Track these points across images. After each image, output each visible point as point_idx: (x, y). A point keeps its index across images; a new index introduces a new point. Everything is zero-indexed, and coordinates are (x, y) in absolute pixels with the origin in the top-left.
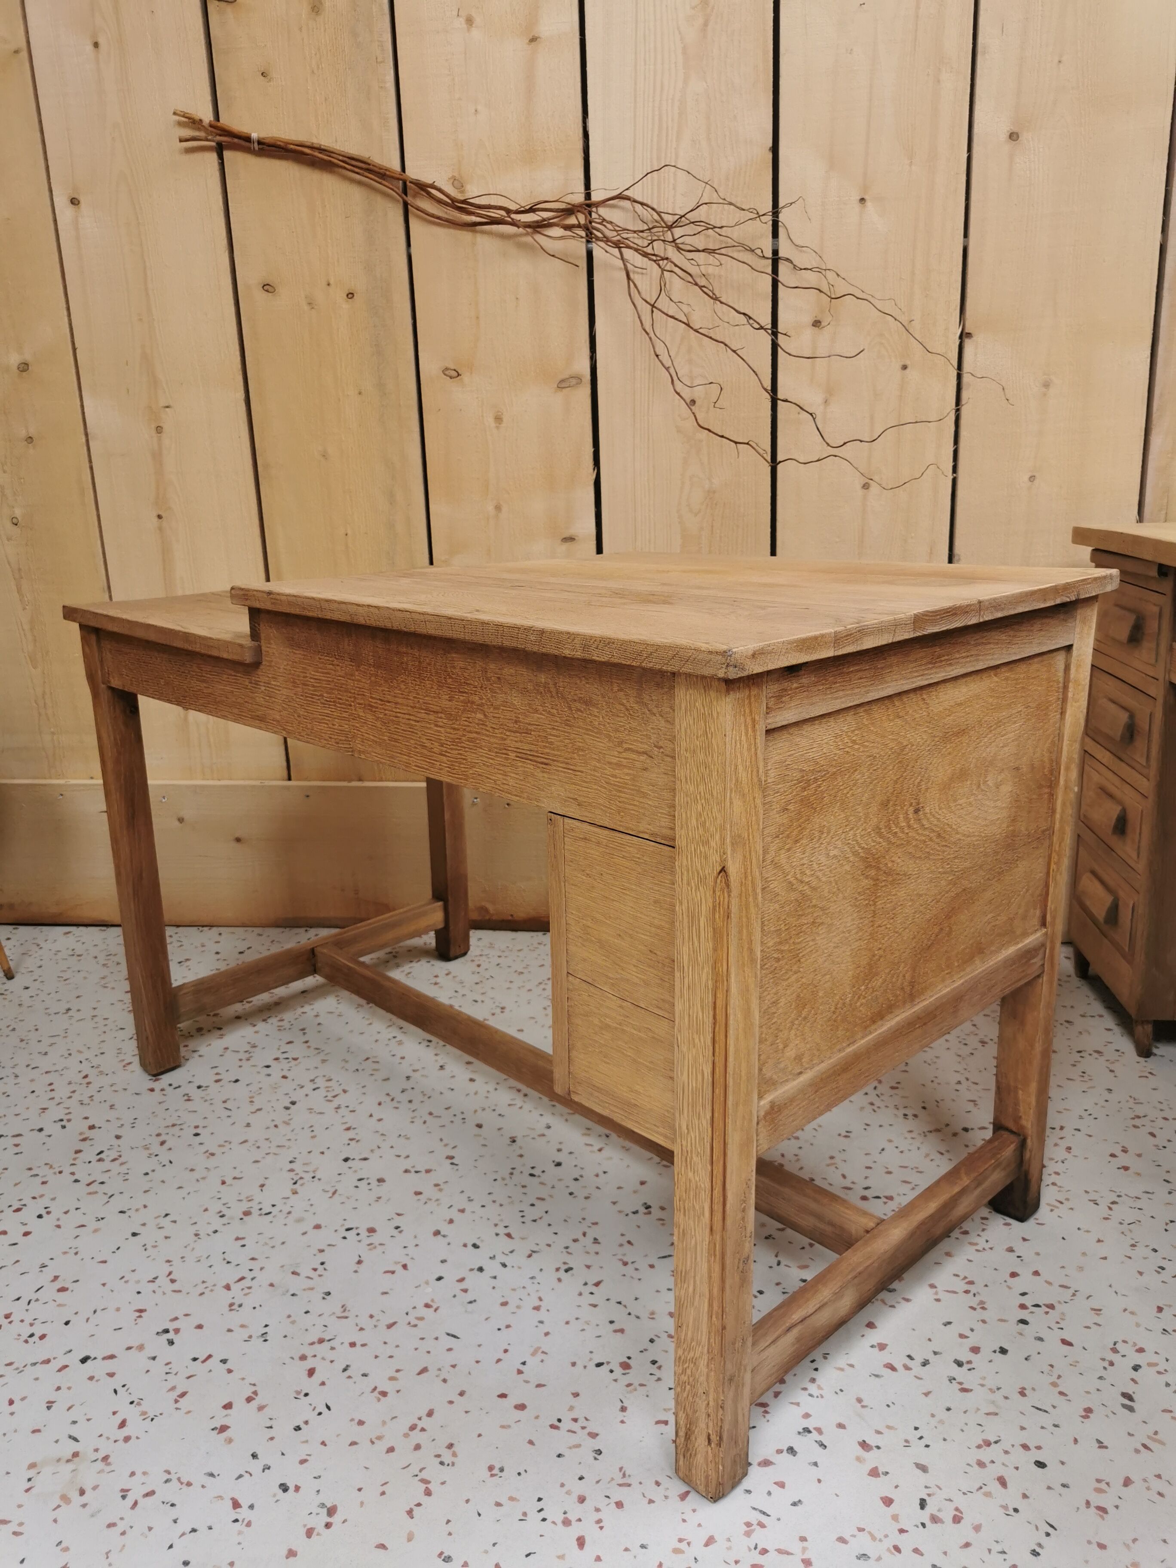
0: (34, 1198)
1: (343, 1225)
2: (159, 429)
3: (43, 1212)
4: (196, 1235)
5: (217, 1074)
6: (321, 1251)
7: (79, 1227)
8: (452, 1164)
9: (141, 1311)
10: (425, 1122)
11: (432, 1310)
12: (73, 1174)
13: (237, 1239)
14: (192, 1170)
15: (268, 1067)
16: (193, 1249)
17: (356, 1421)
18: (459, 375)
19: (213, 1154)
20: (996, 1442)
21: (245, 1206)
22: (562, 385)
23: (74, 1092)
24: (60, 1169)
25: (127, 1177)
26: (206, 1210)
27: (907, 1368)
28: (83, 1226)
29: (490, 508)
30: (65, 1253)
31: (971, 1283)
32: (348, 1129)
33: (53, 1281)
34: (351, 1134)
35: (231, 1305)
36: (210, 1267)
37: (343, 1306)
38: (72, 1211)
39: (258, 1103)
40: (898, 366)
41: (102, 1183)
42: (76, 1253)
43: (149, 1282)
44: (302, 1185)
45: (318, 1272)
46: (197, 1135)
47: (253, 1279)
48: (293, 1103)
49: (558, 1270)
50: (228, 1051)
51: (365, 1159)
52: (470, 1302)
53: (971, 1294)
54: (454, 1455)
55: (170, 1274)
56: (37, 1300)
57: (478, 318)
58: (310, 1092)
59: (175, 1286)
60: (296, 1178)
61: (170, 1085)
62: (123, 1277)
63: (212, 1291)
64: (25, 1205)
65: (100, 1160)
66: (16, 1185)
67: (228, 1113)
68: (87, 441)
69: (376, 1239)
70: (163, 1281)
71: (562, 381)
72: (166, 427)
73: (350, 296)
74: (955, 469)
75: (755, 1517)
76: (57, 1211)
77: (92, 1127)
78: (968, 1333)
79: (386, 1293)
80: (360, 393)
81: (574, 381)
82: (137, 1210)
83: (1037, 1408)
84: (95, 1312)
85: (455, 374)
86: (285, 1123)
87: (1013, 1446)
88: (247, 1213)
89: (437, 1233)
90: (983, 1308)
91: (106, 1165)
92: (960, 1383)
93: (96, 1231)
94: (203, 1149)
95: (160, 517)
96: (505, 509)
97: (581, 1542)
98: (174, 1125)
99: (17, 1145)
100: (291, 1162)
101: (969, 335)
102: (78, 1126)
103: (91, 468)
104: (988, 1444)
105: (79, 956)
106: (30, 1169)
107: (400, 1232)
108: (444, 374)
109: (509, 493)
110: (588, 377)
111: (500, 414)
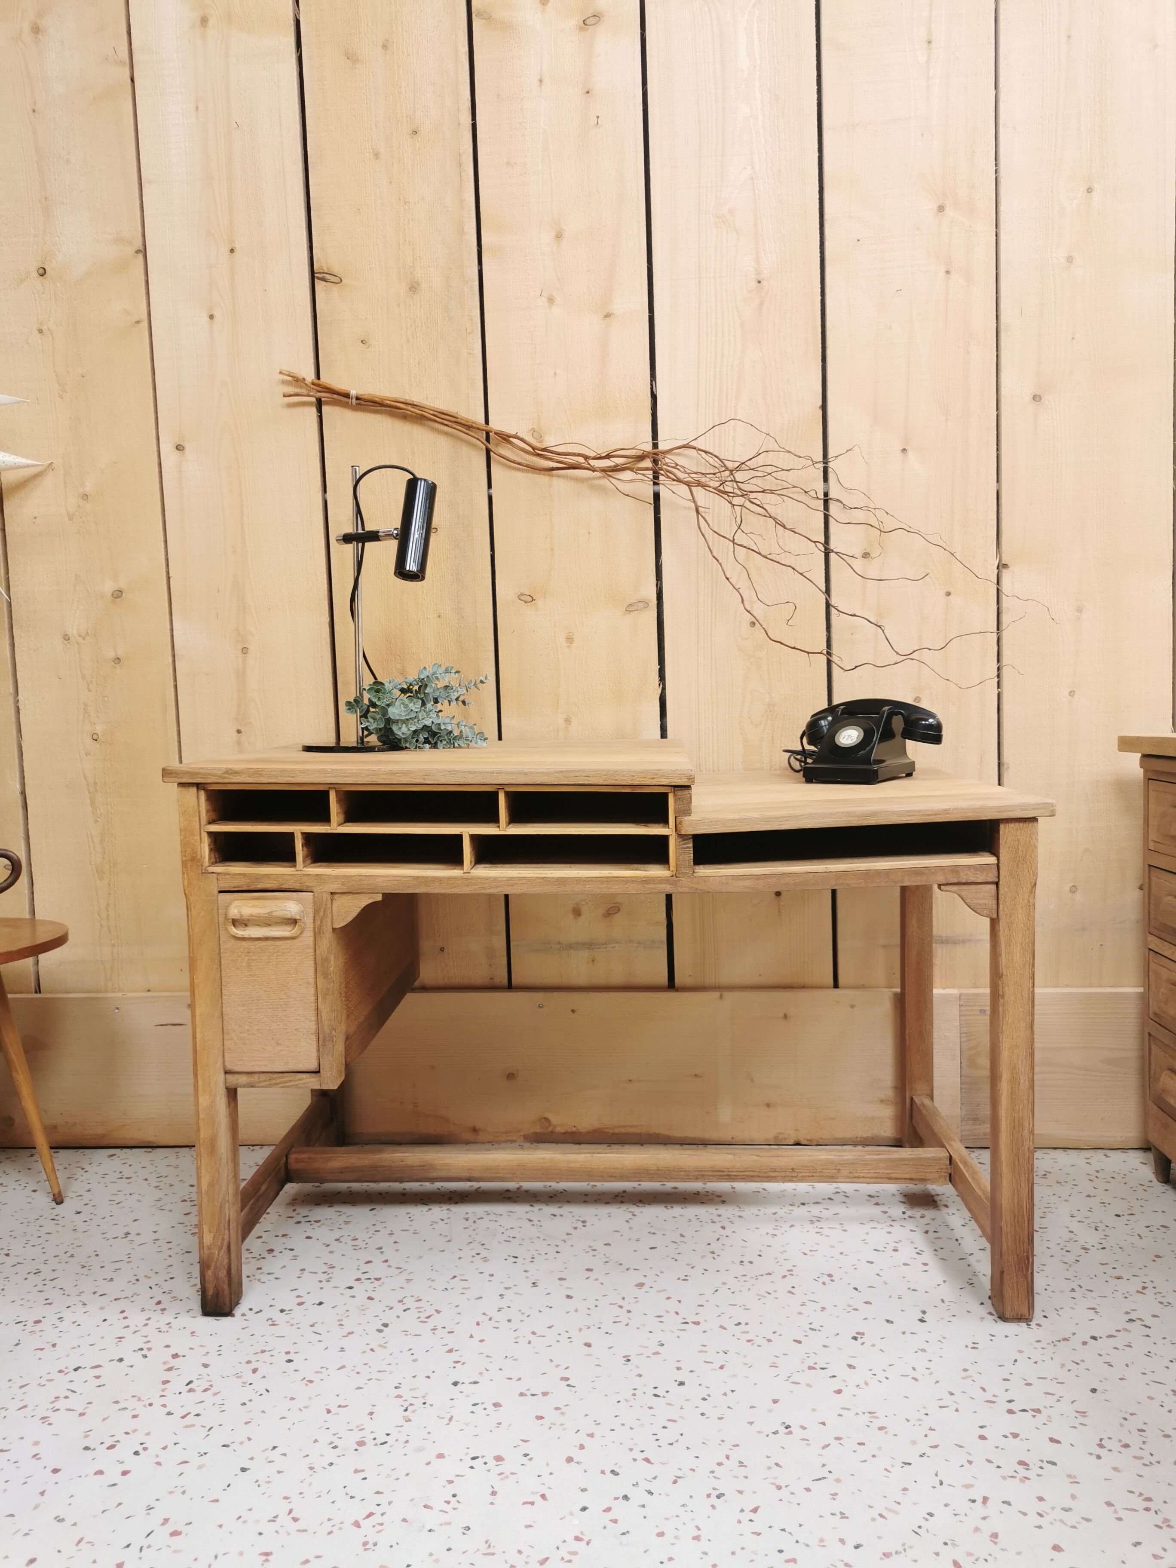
0: (127, 1433)
1: (467, 1454)
3: (139, 1448)
4: (311, 1468)
5: (298, 1296)
6: (451, 1482)
7: (182, 1463)
8: (568, 1385)
9: (267, 1554)
10: (530, 1342)
11: (584, 1543)
12: (164, 1406)
13: (356, 1471)
14: (292, 1399)
15: (351, 1288)
16: (310, 1484)
18: (533, 600)
19: (311, 1382)
21: (357, 1436)
22: (630, 609)
23: (149, 1319)
24: (150, 1402)
25: (223, 1408)
26: (316, 1441)
28: (186, 1462)
29: (560, 721)
30: (171, 1493)
31: (1149, 1499)
32: (450, 1351)
33: (163, 1524)
34: (454, 1356)
35: (365, 1544)
36: (333, 1502)
37: (487, 1542)
38: (171, 1447)
39: (349, 1326)
40: (943, 593)
41: (198, 1415)
42: (184, 1493)
43: (269, 1521)
44: (414, 1412)
45: (452, 1505)
46: (290, 1361)
47: (382, 1514)
48: (386, 1325)
49: (709, 1496)
50: (306, 1273)
51: (476, 1383)
52: (623, 1534)
53: (1152, 1512)
55: (290, 1512)
56: (149, 1546)
57: (552, 549)
58: (402, 1314)
59: (299, 1525)
60: (406, 1404)
61: (251, 1309)
62: (240, 1517)
63: (340, 1529)
64: (118, 1441)
65: (190, 1390)
66: (104, 1420)
67: (319, 1337)
68: (174, 661)
69: (505, 1467)
70: (284, 1519)
71: (631, 605)
72: (253, 648)
73: (434, 530)
76: (154, 1448)
77: (175, 1356)
78: (1161, 1553)
79: (530, 1526)
80: (439, 616)
81: (641, 605)
82: (241, 1443)
84: (216, 1557)
85: (530, 599)
86: (380, 1346)
88: (361, 1443)
89: (570, 1460)
90: (1169, 1526)
91: (199, 1396)
93: (200, 1467)
94: (299, 1376)
95: (239, 732)
96: (574, 721)
98: (263, 1352)
99: (98, 1377)
100: (396, 1388)
101: (1005, 566)
102: (160, 1355)
103: (176, 687)
105: (127, 1178)
106: (117, 1402)
107: (531, 1459)
108: (520, 599)
109: (578, 707)
110: (654, 602)
111: (571, 634)
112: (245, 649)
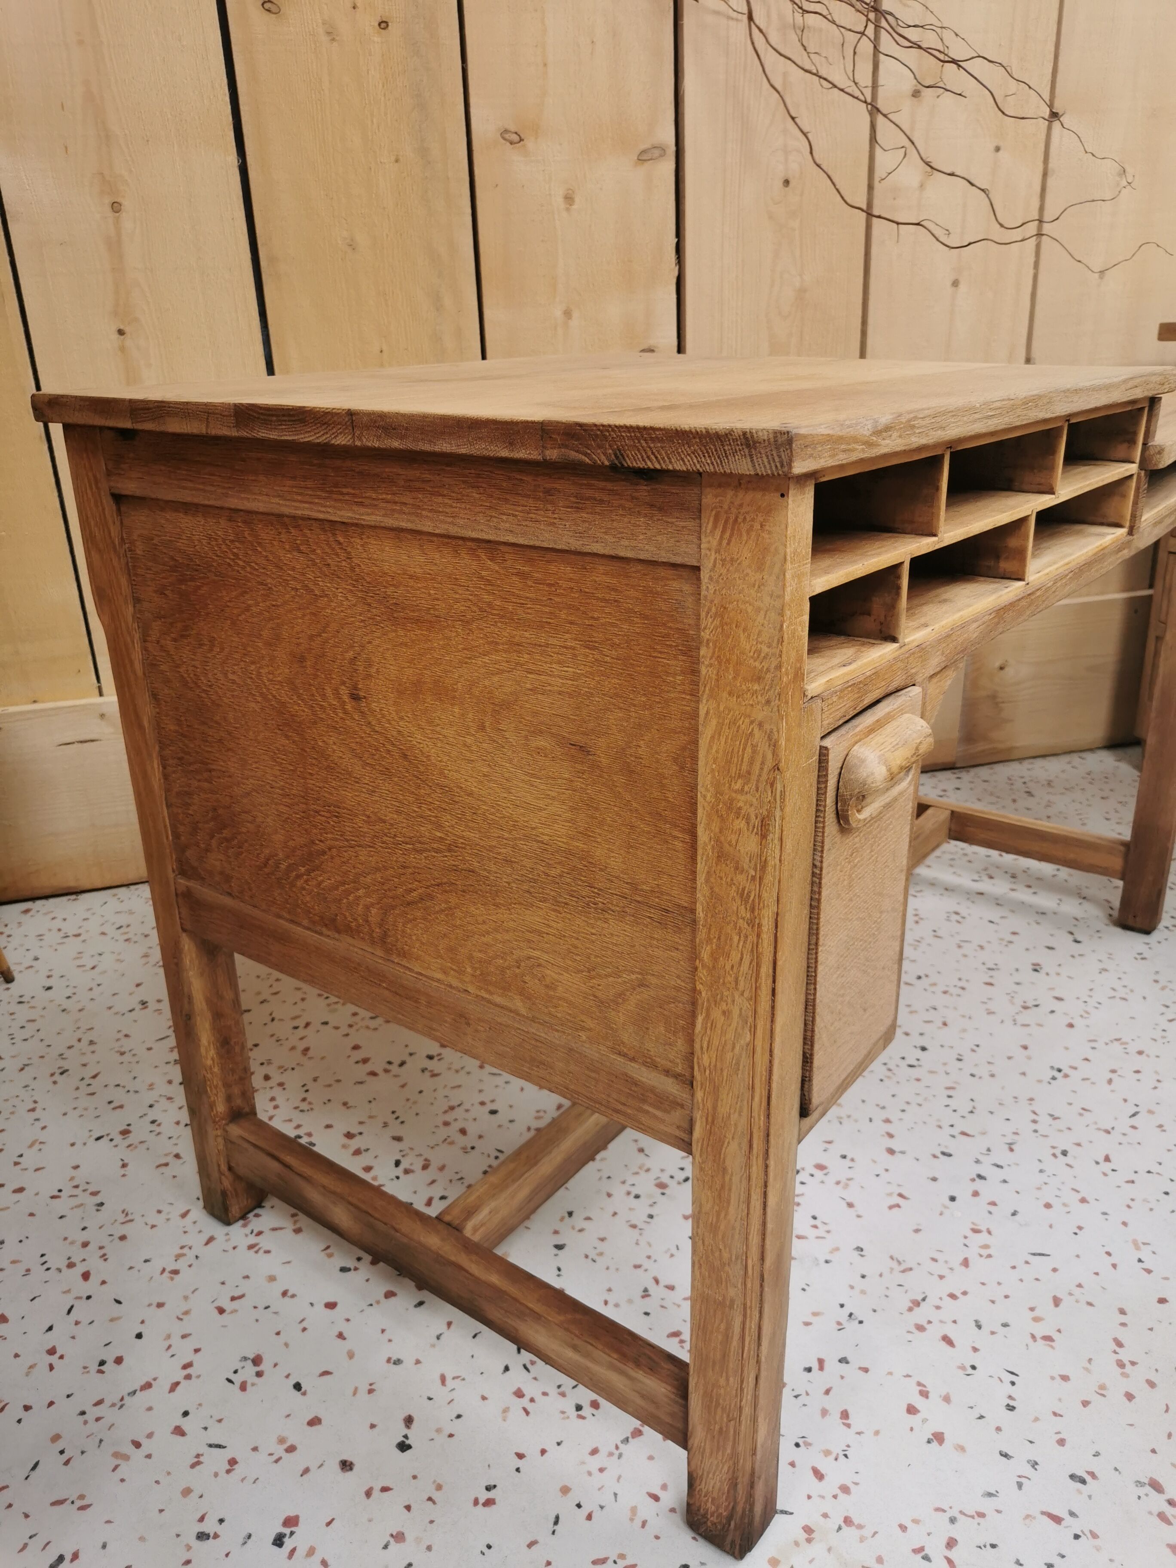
2: (116, 207)
6: (796, 1204)
11: (985, 1234)
17: (1059, 1378)
18: (521, 140)
22: (643, 157)
29: (558, 313)
37: (892, 1258)
40: (991, 146)
45: (822, 1229)
49: (1054, 1156)
52: (1014, 1214)
57: (545, 65)
71: (644, 152)
72: (126, 203)
73: (383, 25)
74: (1036, 265)
79: (918, 1230)
80: (397, 161)
81: (657, 153)
85: (516, 138)
89: (891, 1151)
96: (576, 314)
98: (451, 1109)
105: (75, 936)
107: (853, 1160)
108: (504, 139)
109: (581, 295)
110: (673, 148)
111: (570, 192)
112: (115, 205)
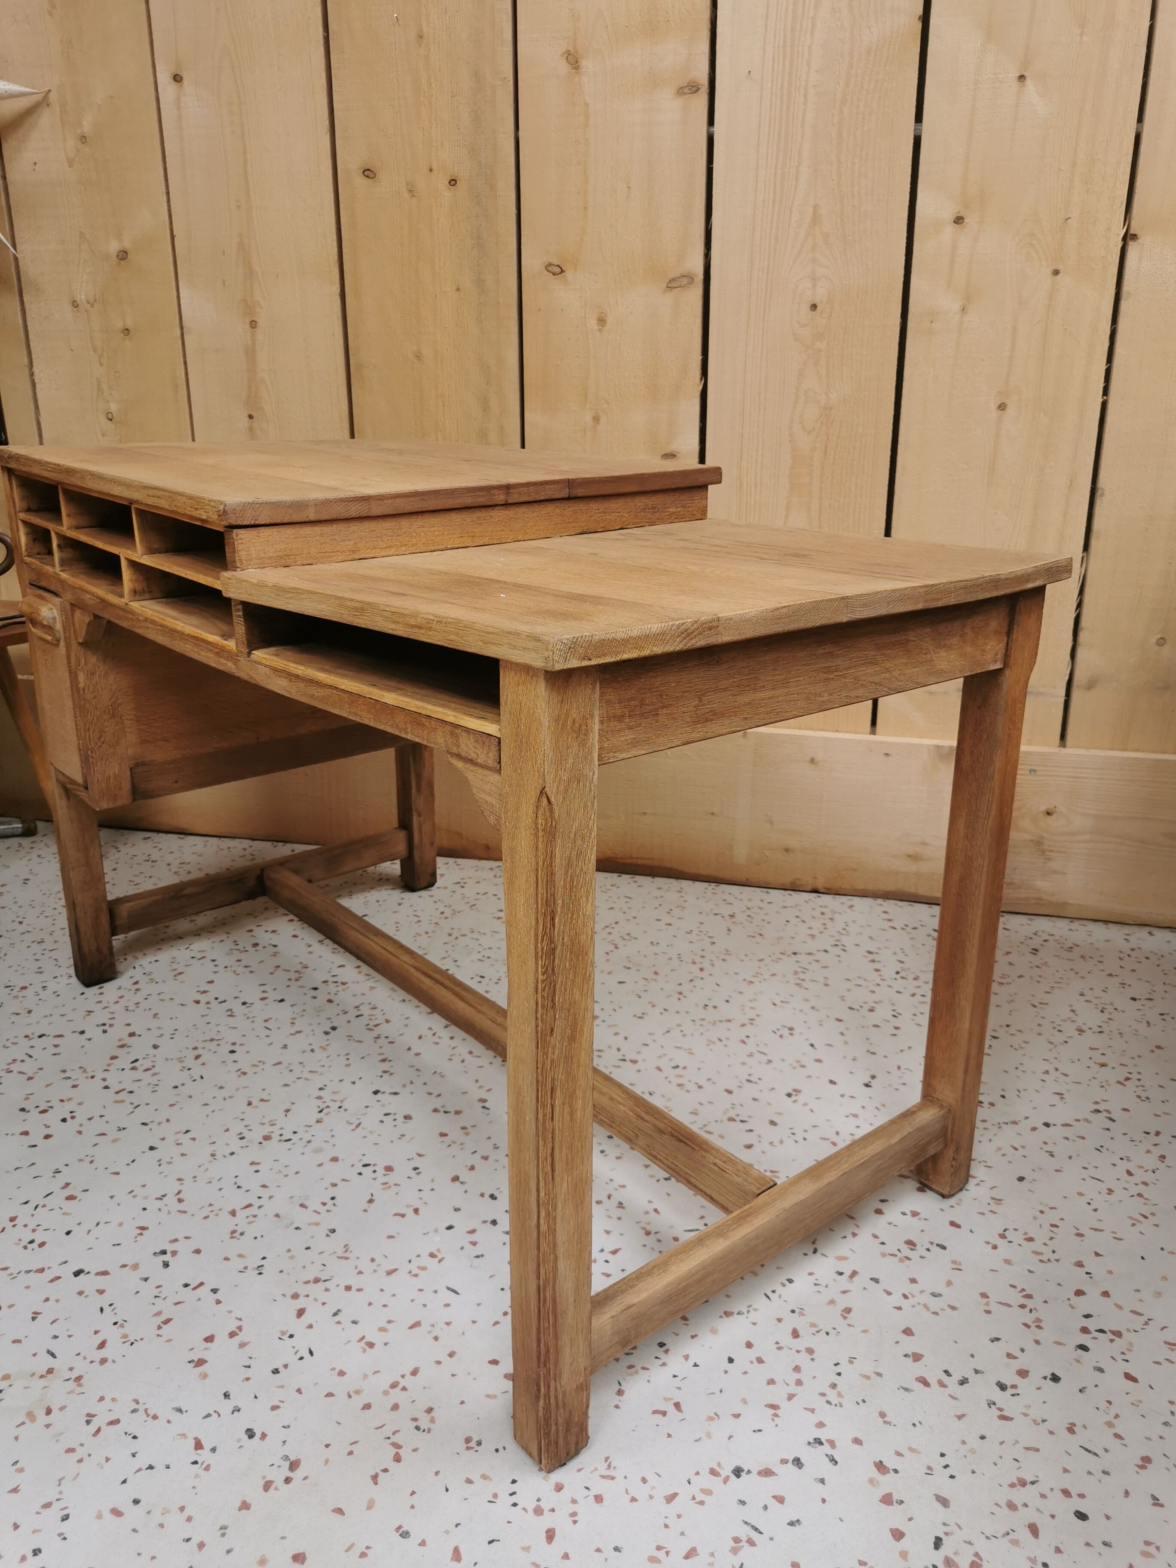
0: (62, 1101)
1: (361, 1160)
2: (253, 324)
3: (68, 1116)
4: (213, 1155)
5: (264, 992)
6: (334, 1185)
7: (100, 1135)
8: (484, 1107)
9: (143, 1228)
10: (463, 1061)
11: (436, 1260)
12: (104, 1080)
13: (252, 1163)
14: (221, 1088)
15: (316, 989)
16: (207, 1170)
17: (337, 1371)
18: (562, 271)
19: (244, 1074)
20: (1033, 1483)
21: (266, 1130)
22: (672, 285)
23: (121, 997)
24: (93, 1074)
25: (156, 1088)
26: (227, 1130)
27: (942, 1384)
28: (104, 1134)
29: (588, 419)
30: (81, 1160)
31: (1029, 1297)
32: (384, 1060)
33: (63, 1188)
34: (386, 1066)
35: (233, 1232)
36: (220, 1190)
37: (345, 1246)
38: (96, 1118)
39: (300, 1024)
40: (1049, 271)
41: (131, 1092)
42: (91, 1162)
43: (157, 1199)
44: (327, 1114)
45: (327, 1207)
46: (232, 1052)
47: (259, 1207)
48: (334, 1028)
50: (279, 970)
51: (396, 1094)
52: (478, 1257)
53: (1027, 1309)
54: (432, 1420)
55: (179, 1192)
56: (44, 1206)
57: (586, 208)
58: (353, 1019)
59: (182, 1207)
60: (322, 1106)
61: (216, 999)
62: (132, 1191)
63: (217, 1215)
64: (52, 1107)
65: (134, 1068)
66: (47, 1086)
67: (267, 1032)
68: (182, 335)
69: (391, 1178)
70: (171, 1199)
71: (673, 280)
72: (261, 322)
73: (453, 182)
74: (1106, 391)
75: (745, 1532)
76: (81, 1117)
77: (132, 1035)
78: (1016, 1353)
79: (392, 1237)
80: (458, 289)
81: (685, 281)
82: (159, 1123)
83: (1086, 1450)
84: (98, 1224)
85: (559, 270)
86: (322, 1047)
87: (1052, 1489)
88: (267, 1138)
89: (456, 1179)
90: (1039, 1327)
91: (138, 1074)
92: (1001, 1410)
93: (115, 1141)
94: (236, 1067)
95: (251, 417)
96: (603, 420)
97: (550, 1535)
98: (212, 1040)
99: (56, 1046)
100: (320, 1089)
101: (1134, 237)
102: (119, 1032)
103: (185, 363)
104: (1023, 1483)
105: (153, 861)
106: (64, 1071)
107: (418, 1174)
108: (548, 271)
109: (608, 404)
110: (701, 276)
111: (603, 315)
112: (253, 323)
